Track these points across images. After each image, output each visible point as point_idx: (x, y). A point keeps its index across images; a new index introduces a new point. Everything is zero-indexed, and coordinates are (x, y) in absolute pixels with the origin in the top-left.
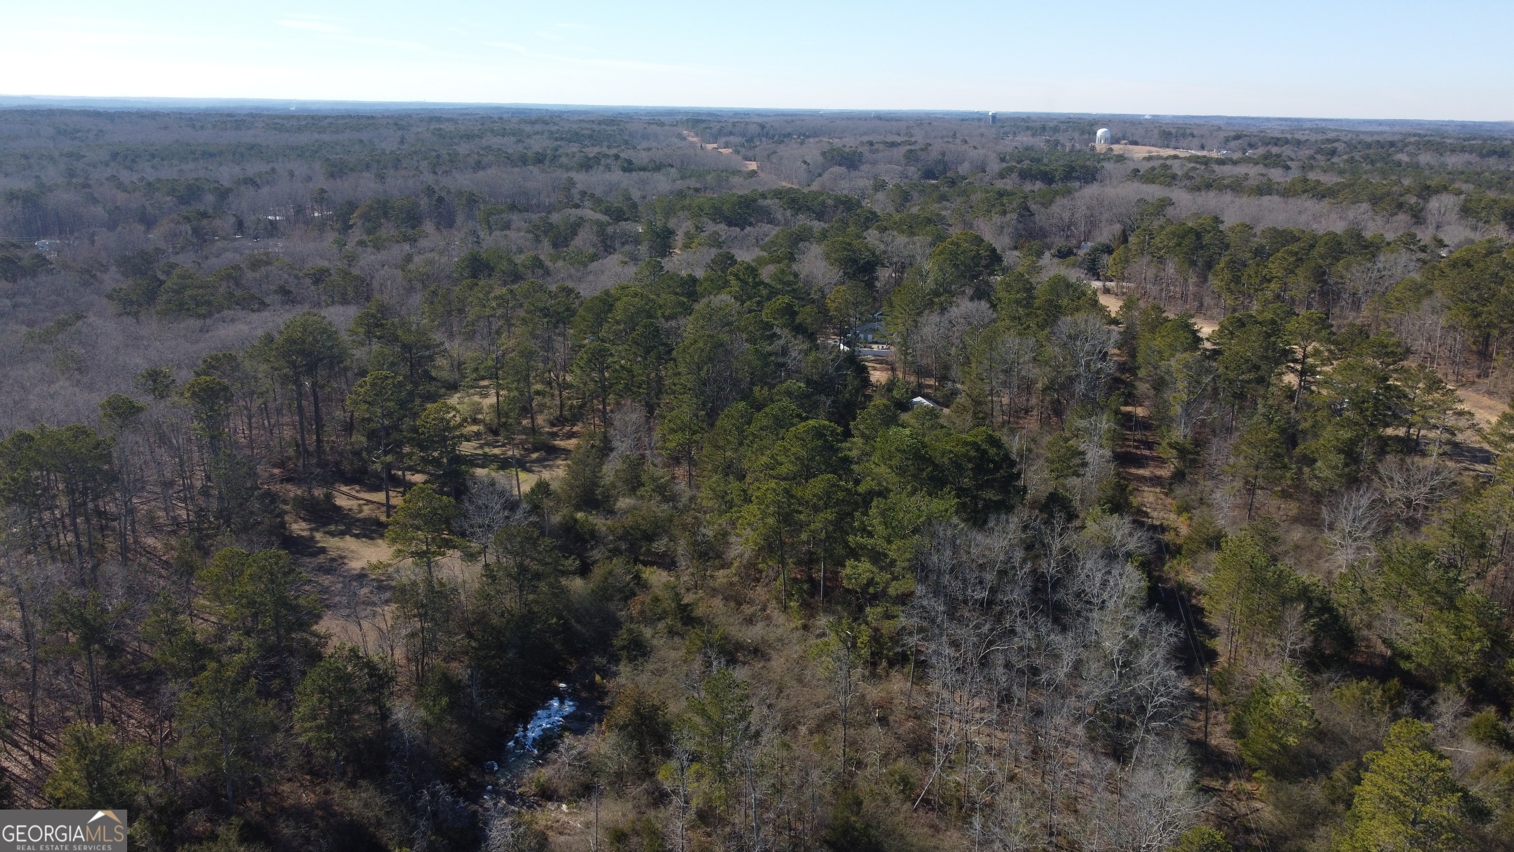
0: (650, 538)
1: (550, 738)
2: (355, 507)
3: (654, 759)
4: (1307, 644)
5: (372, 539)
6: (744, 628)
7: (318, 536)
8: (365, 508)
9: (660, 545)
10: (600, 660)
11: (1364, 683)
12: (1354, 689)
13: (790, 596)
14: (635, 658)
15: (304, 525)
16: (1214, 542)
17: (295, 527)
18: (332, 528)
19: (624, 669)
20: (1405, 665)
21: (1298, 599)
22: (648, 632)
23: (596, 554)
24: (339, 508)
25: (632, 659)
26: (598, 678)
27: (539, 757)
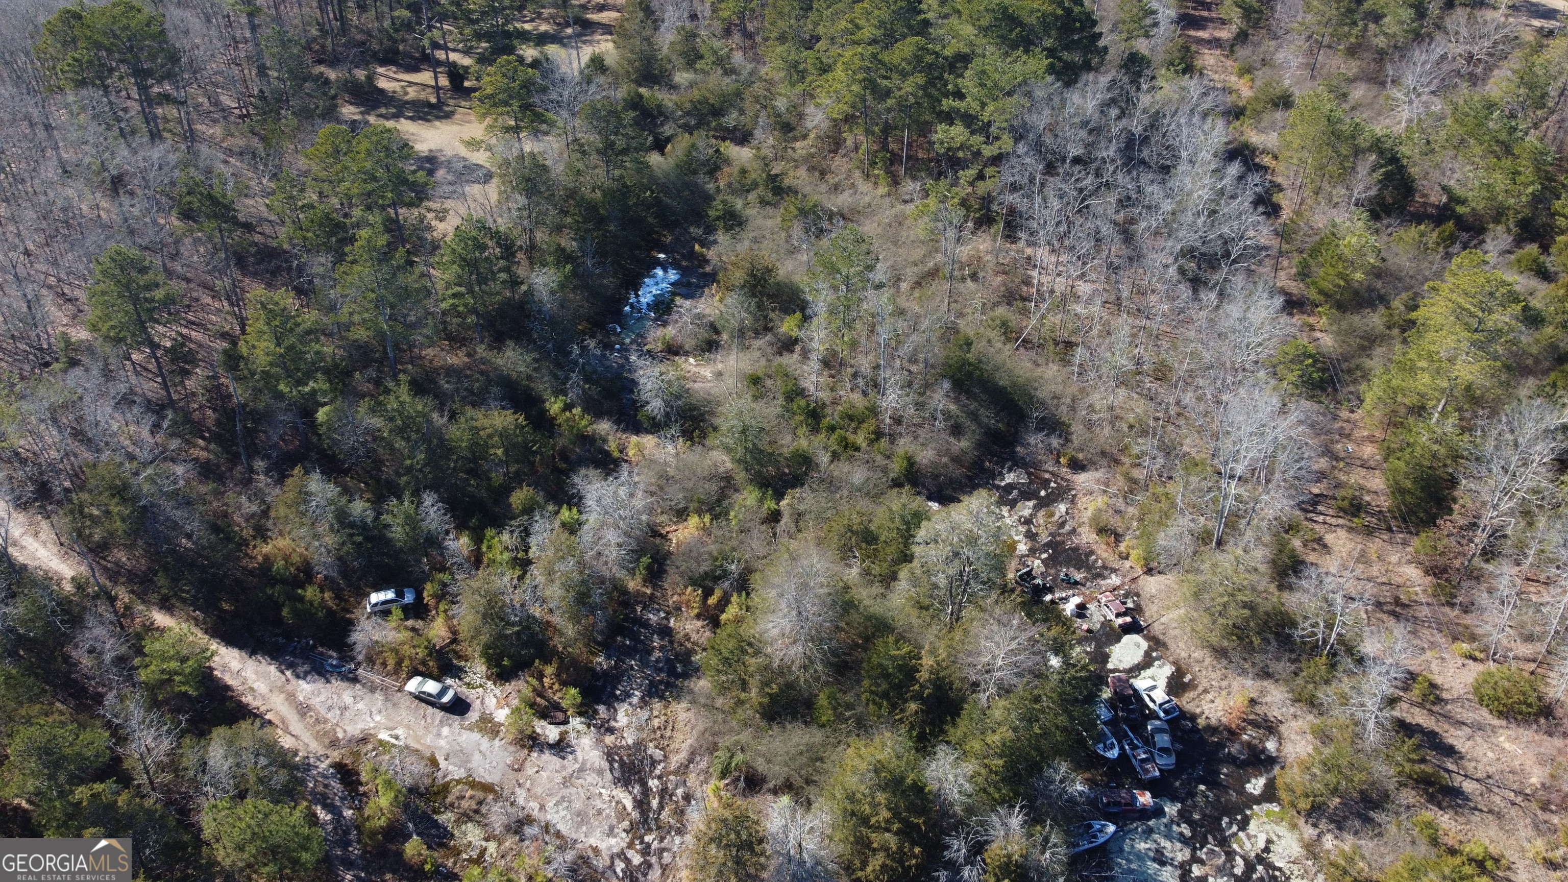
0: (717, 112)
2: (399, 89)
3: (772, 315)
4: (1373, 192)
5: (428, 121)
6: (833, 197)
7: (372, 119)
8: (410, 90)
9: (731, 119)
10: (696, 231)
11: (1422, 227)
12: (1412, 232)
13: (873, 164)
14: (731, 228)
15: (352, 109)
16: (1284, 102)
17: (344, 110)
18: (383, 111)
19: (722, 237)
20: (1460, 209)
21: (1370, 149)
22: (739, 204)
23: (668, 130)
24: (382, 91)
25: (728, 229)
26: (697, 247)
27: (655, 320)
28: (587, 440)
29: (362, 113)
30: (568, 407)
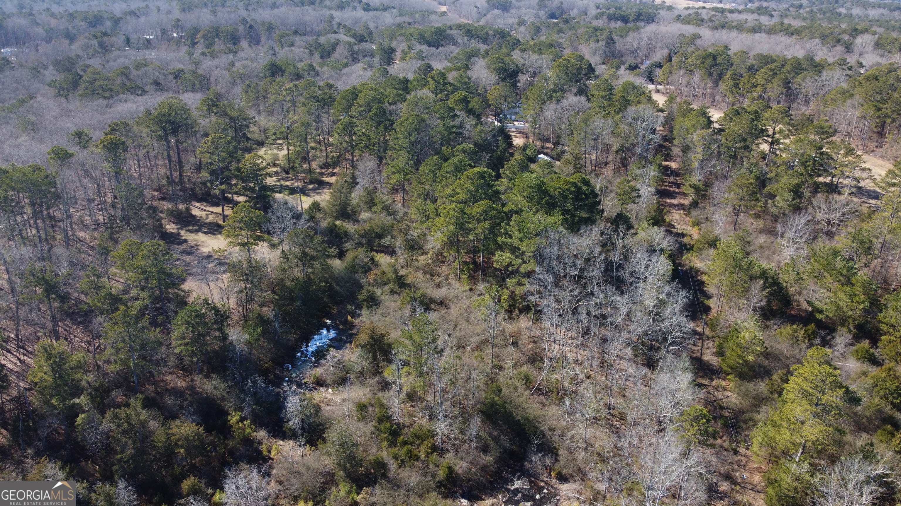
0: (380, 236)
1: (322, 351)
2: (204, 216)
3: (382, 364)
4: (763, 303)
5: (214, 234)
6: (435, 291)
7: (182, 232)
8: (210, 216)
9: (386, 241)
10: (350, 307)
11: (795, 326)
12: (788, 329)
13: (462, 271)
14: (371, 306)
15: (173, 226)
16: (713, 243)
17: (168, 227)
18: (191, 228)
19: (365, 313)
20: (819, 316)
21: (759, 277)
22: (378, 292)
23: (348, 246)
24: (194, 216)
25: (369, 307)
26: (349, 318)
27: (315, 362)
30: (242, 420)
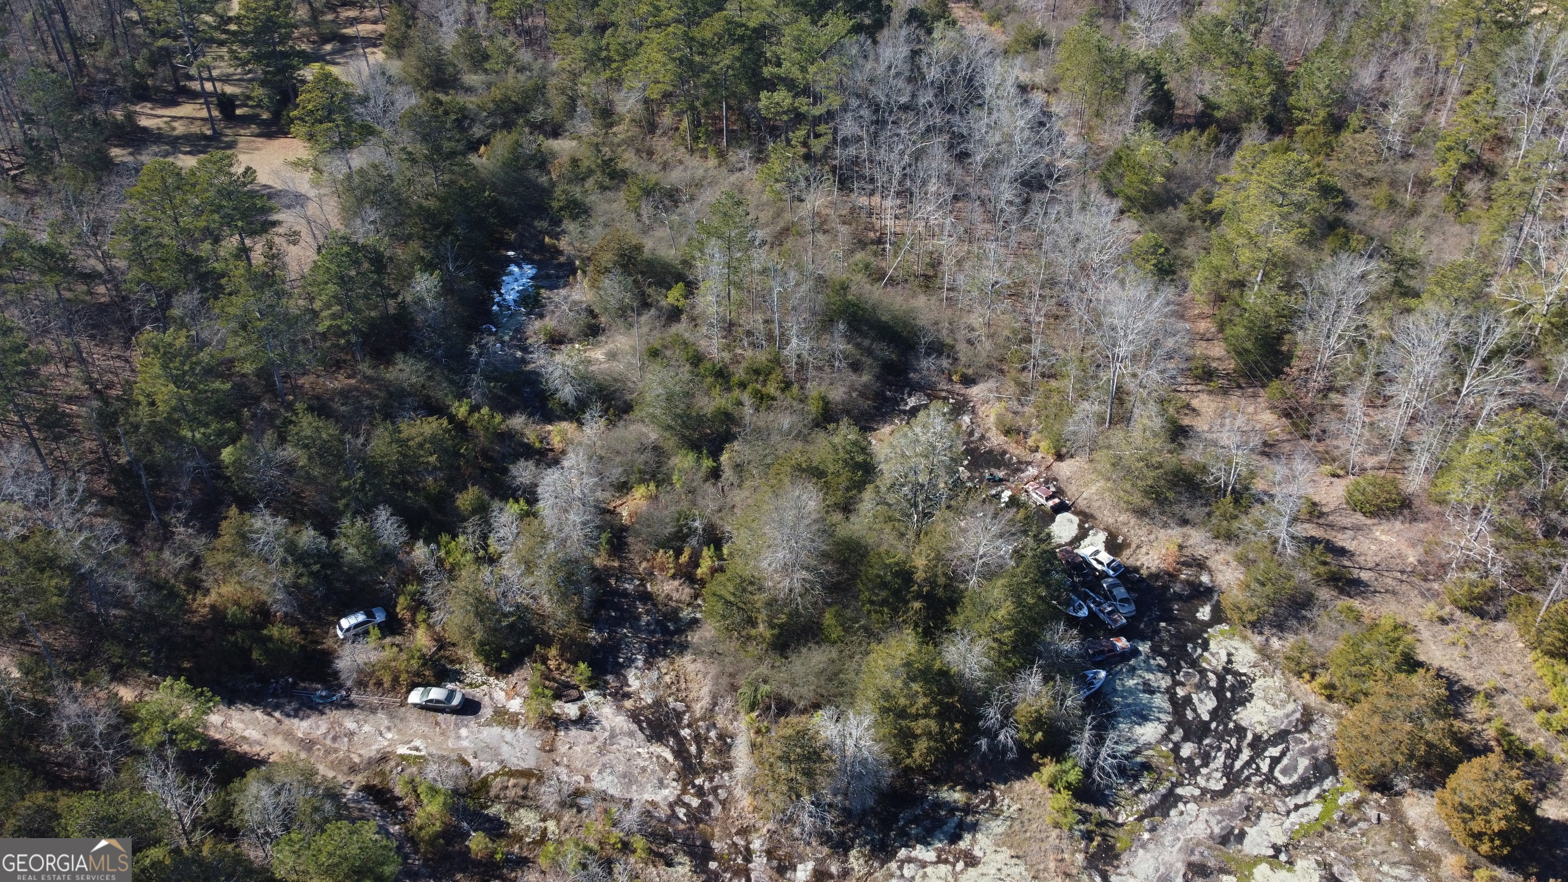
0: (520, 109)
4: (1151, 105)
6: (665, 175)
7: (143, 158)
9: (538, 113)
11: (1192, 133)
12: (1184, 139)
13: (696, 139)
14: (578, 216)
15: (121, 151)
16: (1039, 41)
18: (155, 148)
21: (1138, 71)
26: (547, 239)
27: (528, 314)
28: (507, 437)
29: (131, 154)
30: (474, 409)
